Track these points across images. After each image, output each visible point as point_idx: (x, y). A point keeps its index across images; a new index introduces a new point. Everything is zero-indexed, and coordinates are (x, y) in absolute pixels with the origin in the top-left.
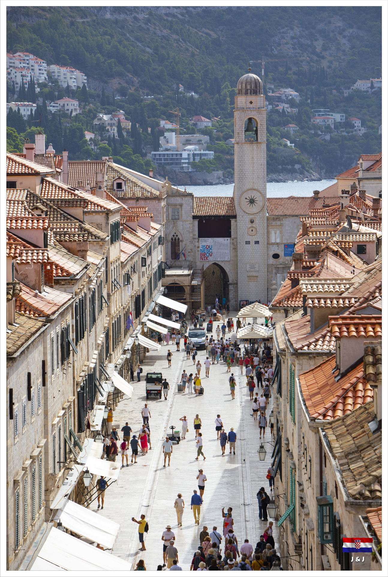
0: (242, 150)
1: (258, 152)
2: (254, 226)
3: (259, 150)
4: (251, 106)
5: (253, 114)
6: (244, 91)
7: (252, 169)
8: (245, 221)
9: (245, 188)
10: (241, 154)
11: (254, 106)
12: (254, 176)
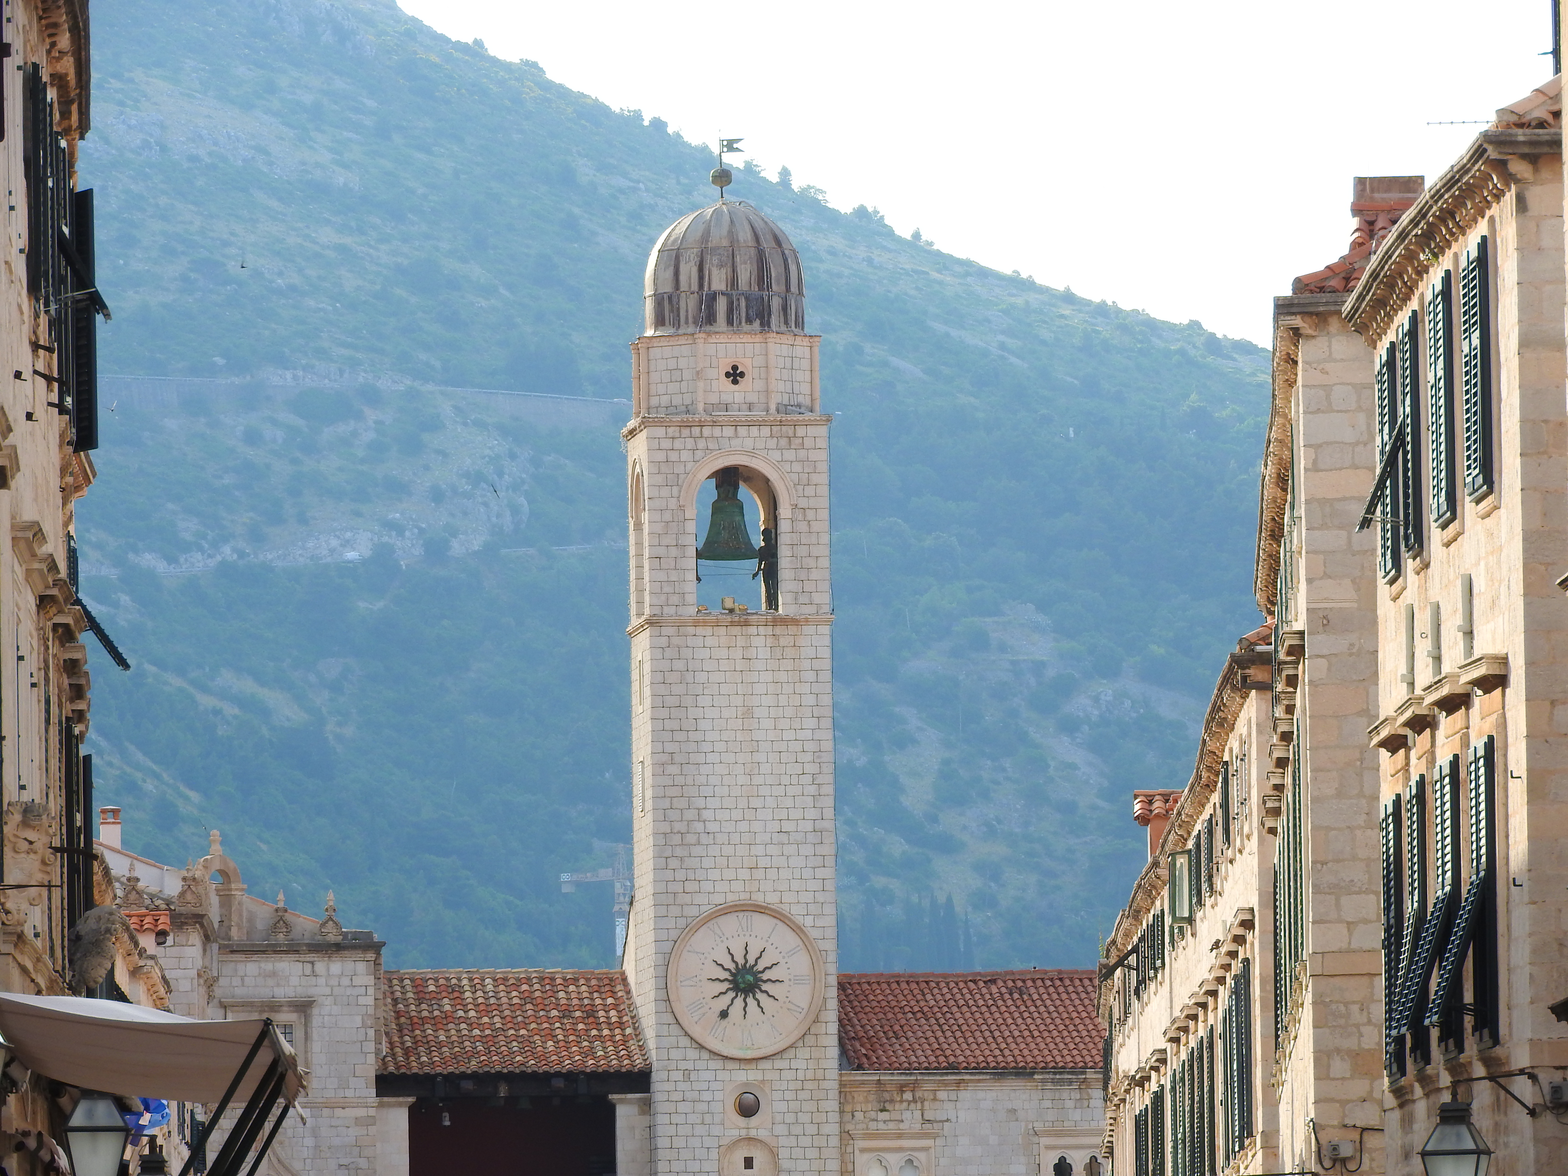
0: (679, 665)
1: (783, 677)
2: (763, 1134)
3: (788, 664)
4: (734, 394)
5: (749, 444)
6: (689, 304)
7: (742, 780)
8: (703, 1107)
9: (699, 899)
10: (678, 689)
11: (753, 398)
12: (757, 826)
